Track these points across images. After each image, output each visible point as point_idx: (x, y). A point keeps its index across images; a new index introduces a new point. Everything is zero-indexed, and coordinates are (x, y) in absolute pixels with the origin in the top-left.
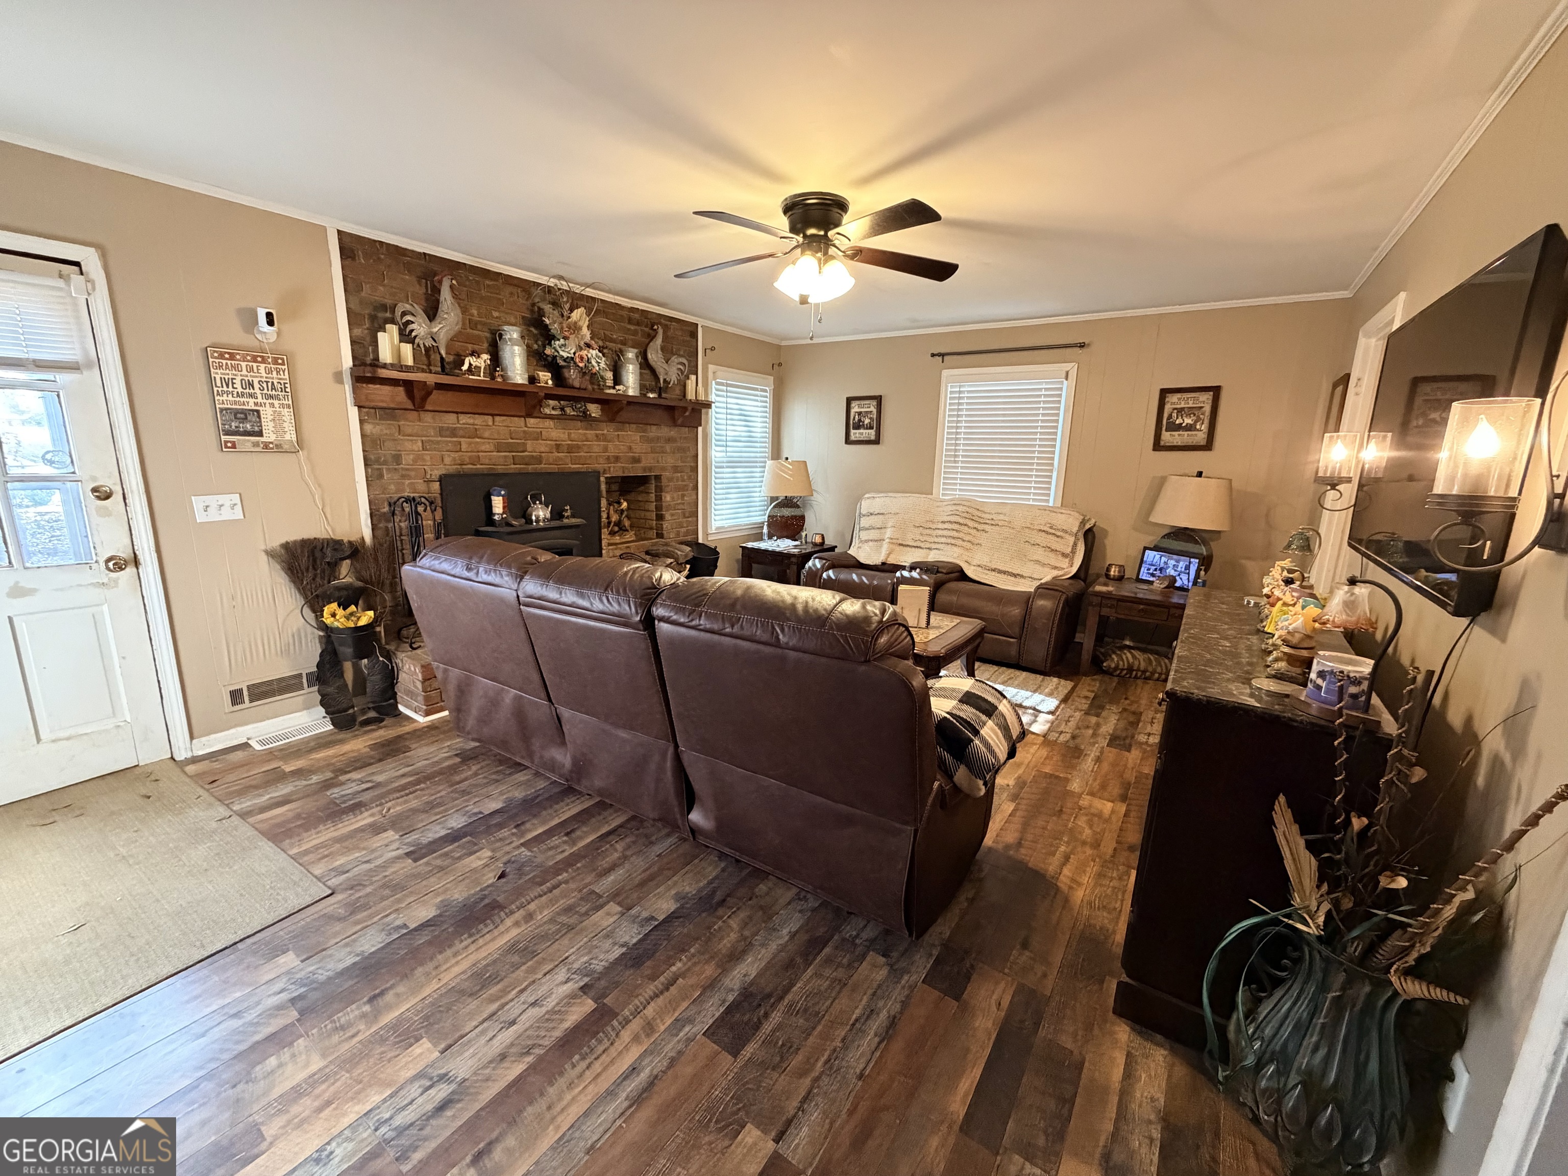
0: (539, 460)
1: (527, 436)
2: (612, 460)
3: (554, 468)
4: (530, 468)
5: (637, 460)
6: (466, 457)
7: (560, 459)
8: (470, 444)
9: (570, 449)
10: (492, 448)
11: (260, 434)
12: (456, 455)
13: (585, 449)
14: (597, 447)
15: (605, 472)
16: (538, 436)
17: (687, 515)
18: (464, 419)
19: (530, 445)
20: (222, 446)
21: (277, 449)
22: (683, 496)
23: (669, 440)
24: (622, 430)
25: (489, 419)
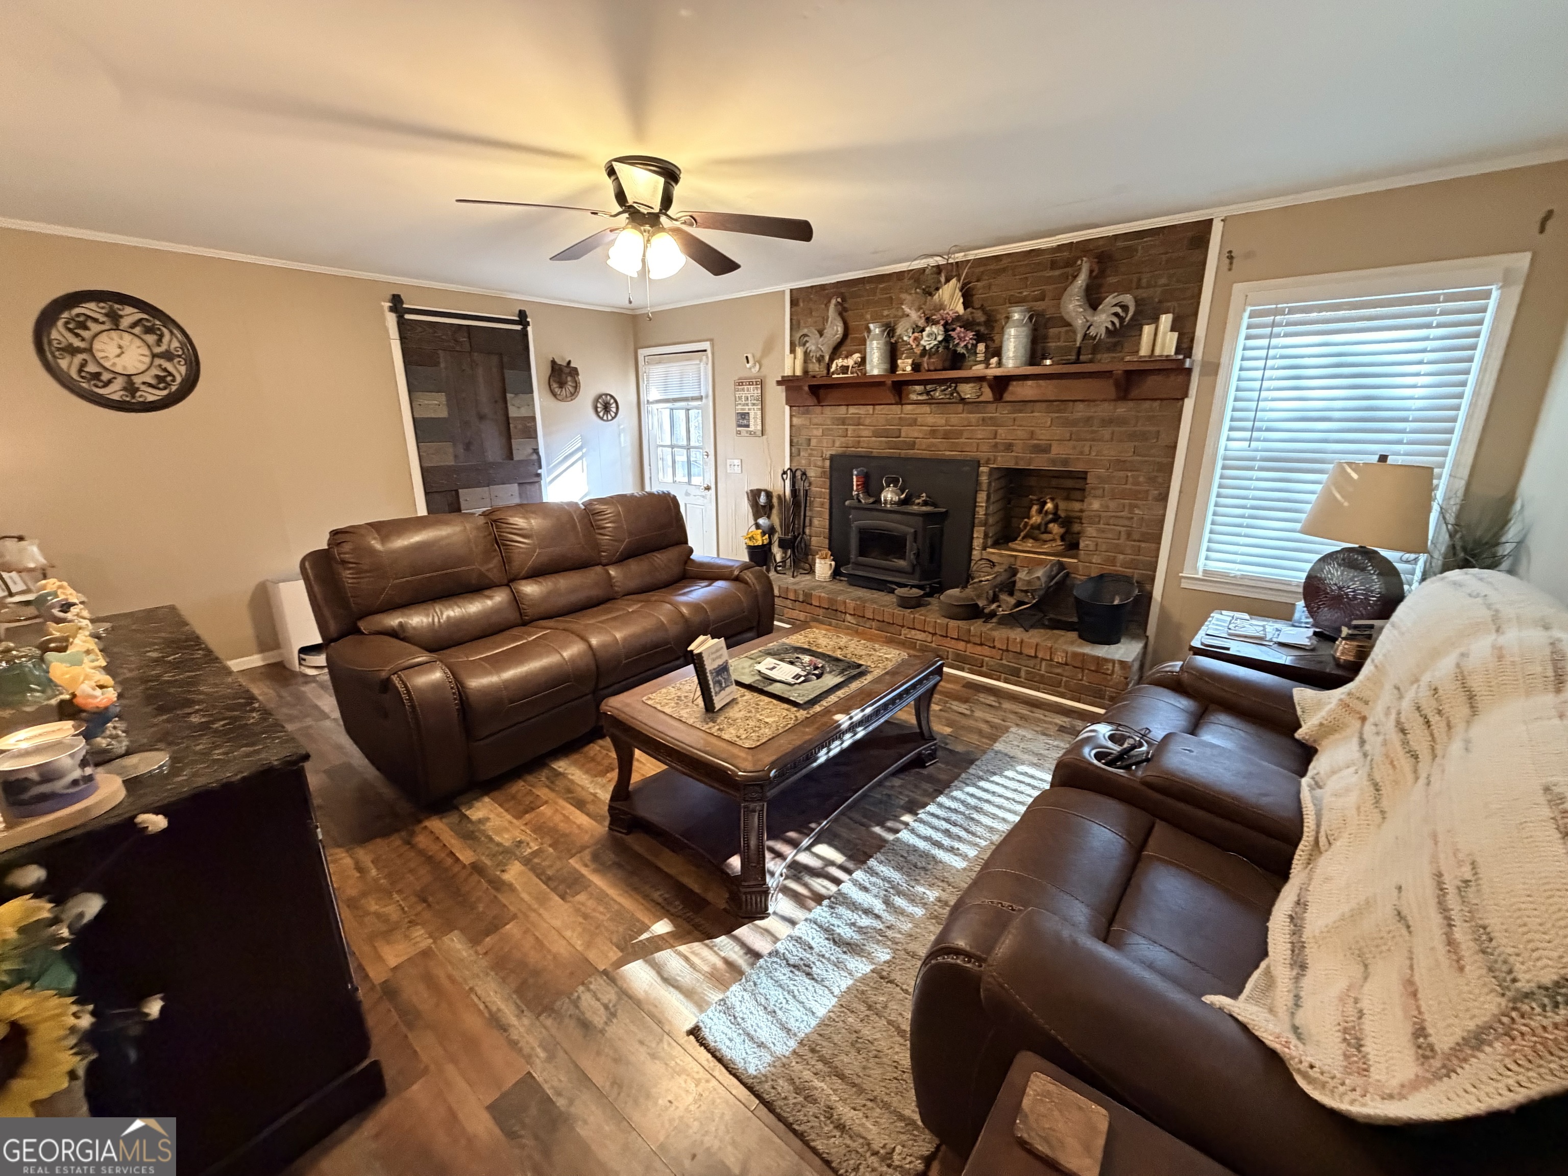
0: (912, 446)
1: (902, 421)
2: (1001, 447)
3: (926, 454)
4: (903, 453)
5: (1046, 449)
6: (850, 440)
7: (933, 445)
8: (854, 430)
9: (947, 436)
10: (870, 434)
11: (748, 426)
12: (843, 439)
13: (965, 435)
14: (981, 433)
15: (988, 462)
16: (914, 423)
17: (1136, 536)
18: (852, 410)
19: (905, 430)
20: (739, 433)
21: (752, 434)
22: (1132, 507)
23: (1107, 422)
24: (1020, 411)
25: (870, 408)
